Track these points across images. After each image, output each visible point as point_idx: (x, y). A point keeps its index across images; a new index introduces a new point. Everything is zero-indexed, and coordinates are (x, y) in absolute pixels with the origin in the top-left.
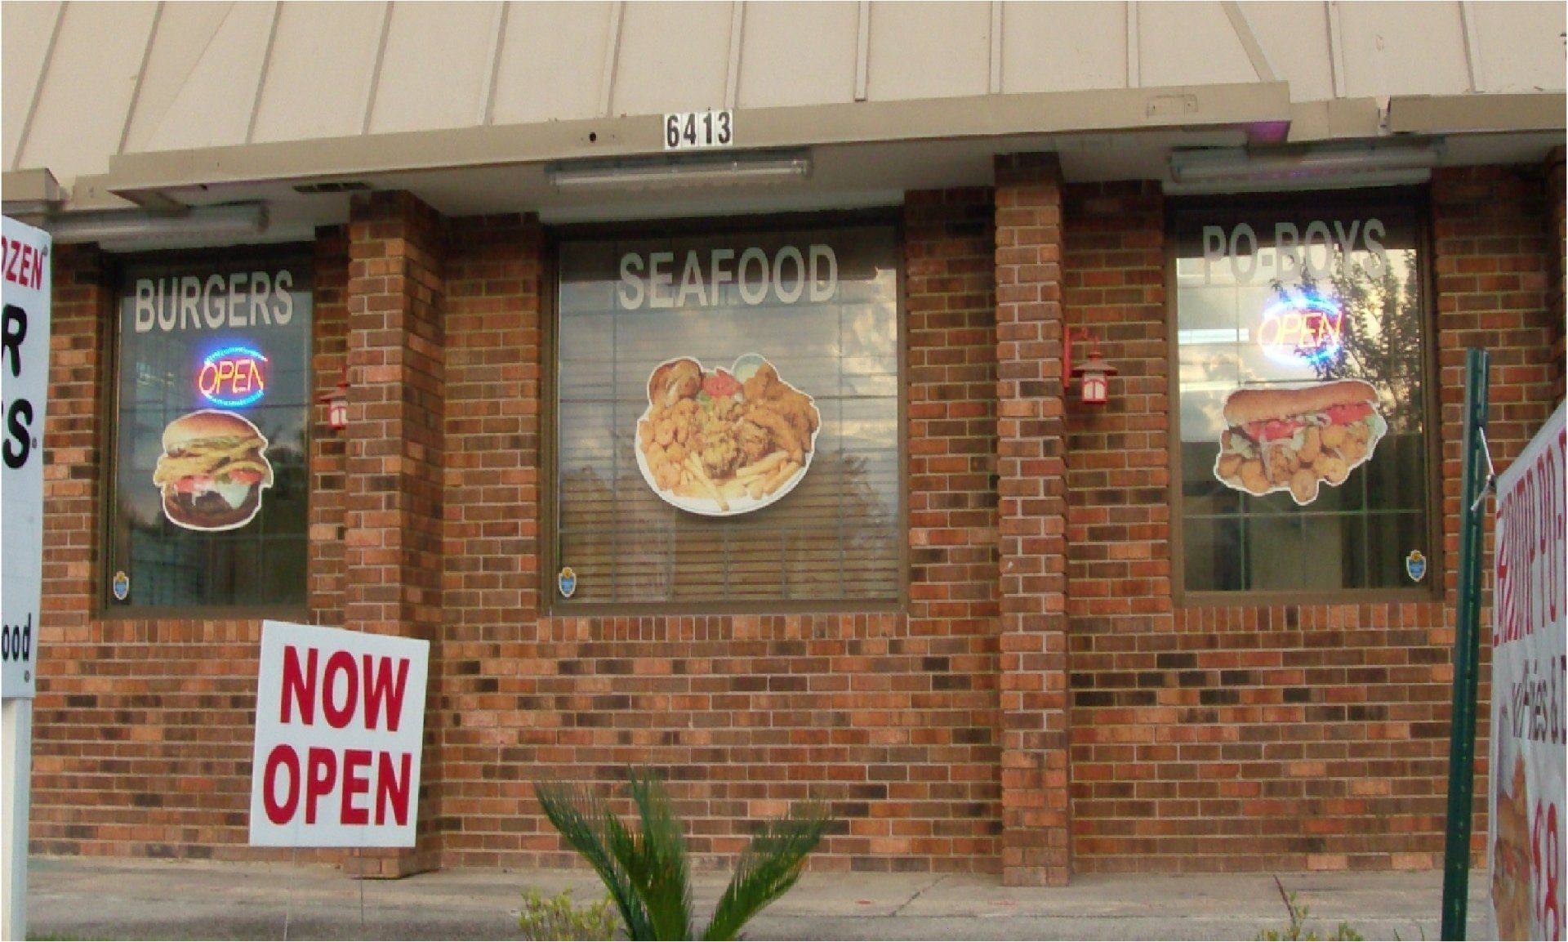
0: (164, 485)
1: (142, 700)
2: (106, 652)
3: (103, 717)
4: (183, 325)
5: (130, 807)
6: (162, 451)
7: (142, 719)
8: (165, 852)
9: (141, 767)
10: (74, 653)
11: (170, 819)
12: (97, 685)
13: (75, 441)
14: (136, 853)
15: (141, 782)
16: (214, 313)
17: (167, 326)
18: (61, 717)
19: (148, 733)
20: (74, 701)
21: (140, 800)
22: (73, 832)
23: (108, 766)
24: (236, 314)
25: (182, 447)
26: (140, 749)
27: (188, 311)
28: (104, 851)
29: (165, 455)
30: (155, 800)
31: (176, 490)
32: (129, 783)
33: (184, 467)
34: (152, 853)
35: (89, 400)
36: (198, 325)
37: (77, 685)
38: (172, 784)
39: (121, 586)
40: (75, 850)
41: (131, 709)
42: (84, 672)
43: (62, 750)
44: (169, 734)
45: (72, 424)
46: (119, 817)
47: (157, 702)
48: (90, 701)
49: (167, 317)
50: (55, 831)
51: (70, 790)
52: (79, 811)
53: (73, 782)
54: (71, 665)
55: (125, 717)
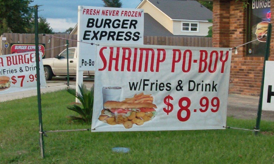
0: (257, 34)
1: (251, 70)
2: (245, 62)
3: (244, 73)
4: (260, 7)
5: (249, 87)
6: (256, 29)
7: (251, 73)
8: (254, 95)
9: (251, 81)
10: (240, 62)
11: (255, 90)
12: (244, 67)
13: (240, 28)
14: (249, 95)
15: (251, 84)
16: (265, 5)
17: (257, 8)
18: (238, 72)
19: (252, 76)
20: (240, 70)
21: (250, 86)
22: (240, 91)
23: (245, 81)
24: (269, 5)
25: (260, 28)
26: (251, 78)
27: (261, 5)
28: (245, 94)
29: (257, 29)
30: (253, 87)
31: (259, 35)
32: (248, 83)
33: (260, 31)
34: (252, 95)
35: (242, 21)
36: (262, 7)
37: (241, 67)
38: (255, 84)
39: (250, 51)
40: (240, 94)
41: (249, 71)
42: (242, 65)
43: (238, 78)
44: (255, 76)
45: (240, 25)
46: (247, 89)
47: (253, 70)
48: (243, 70)
49: (257, 6)
50: (237, 90)
51: (239, 84)
52: (241, 88)
53: (240, 83)
54: (240, 64)
55: (248, 73)
